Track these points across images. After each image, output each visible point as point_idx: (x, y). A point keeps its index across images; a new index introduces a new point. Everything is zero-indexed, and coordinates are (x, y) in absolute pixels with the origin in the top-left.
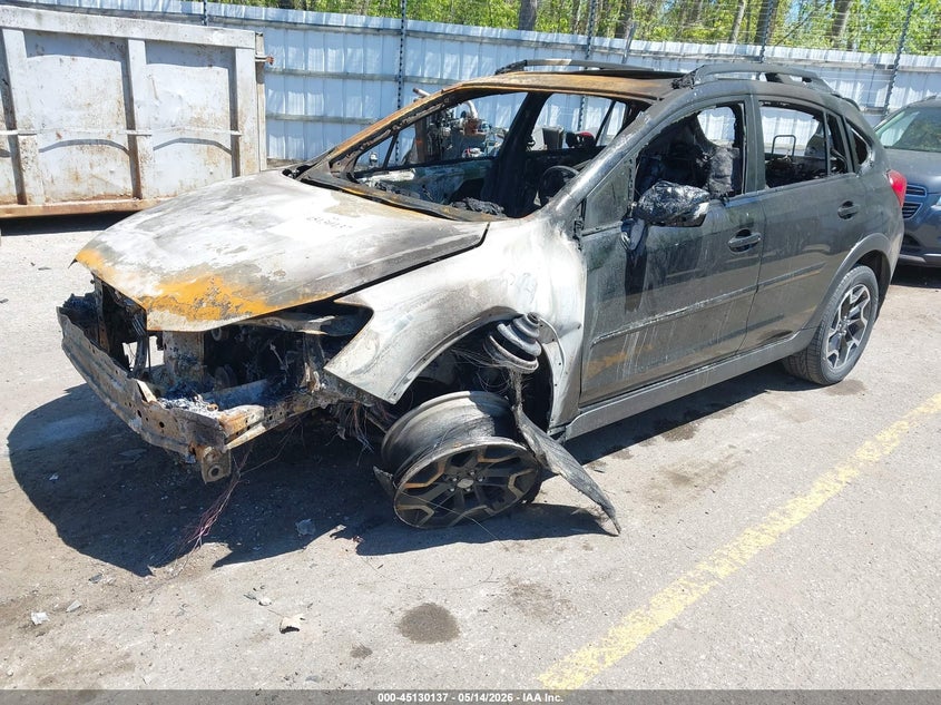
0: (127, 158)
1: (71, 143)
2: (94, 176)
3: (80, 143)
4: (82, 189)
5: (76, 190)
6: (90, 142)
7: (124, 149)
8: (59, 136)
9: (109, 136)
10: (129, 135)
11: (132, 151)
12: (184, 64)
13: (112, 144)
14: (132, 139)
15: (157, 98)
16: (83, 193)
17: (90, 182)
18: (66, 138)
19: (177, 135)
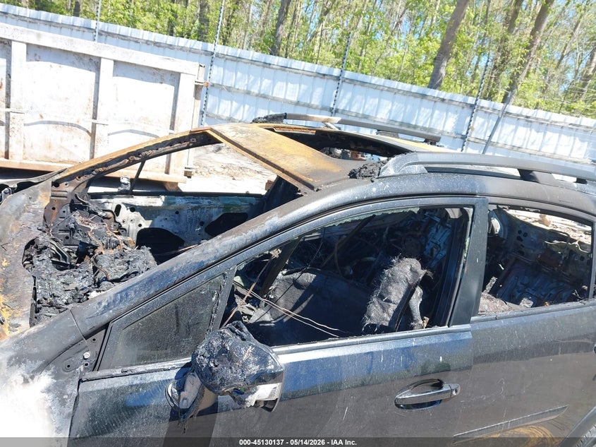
0: (89, 138)
1: (49, 122)
2: (62, 147)
3: (56, 123)
4: (52, 155)
5: (48, 155)
6: (63, 124)
7: (88, 132)
8: (41, 116)
9: (78, 122)
10: (93, 123)
11: (93, 135)
12: (142, 79)
13: (79, 127)
14: (94, 126)
15: (117, 100)
16: (53, 158)
17: (59, 151)
18: (46, 119)
19: (128, 127)
